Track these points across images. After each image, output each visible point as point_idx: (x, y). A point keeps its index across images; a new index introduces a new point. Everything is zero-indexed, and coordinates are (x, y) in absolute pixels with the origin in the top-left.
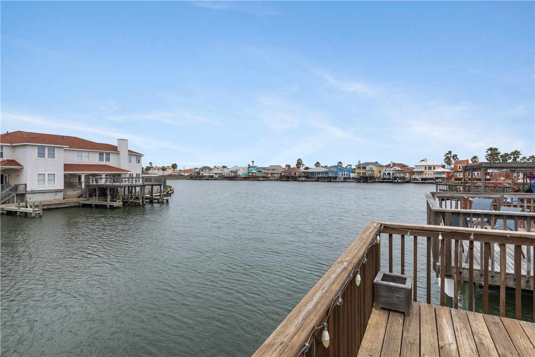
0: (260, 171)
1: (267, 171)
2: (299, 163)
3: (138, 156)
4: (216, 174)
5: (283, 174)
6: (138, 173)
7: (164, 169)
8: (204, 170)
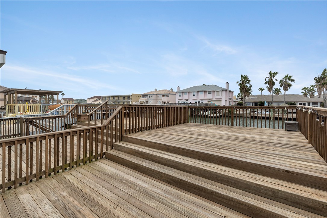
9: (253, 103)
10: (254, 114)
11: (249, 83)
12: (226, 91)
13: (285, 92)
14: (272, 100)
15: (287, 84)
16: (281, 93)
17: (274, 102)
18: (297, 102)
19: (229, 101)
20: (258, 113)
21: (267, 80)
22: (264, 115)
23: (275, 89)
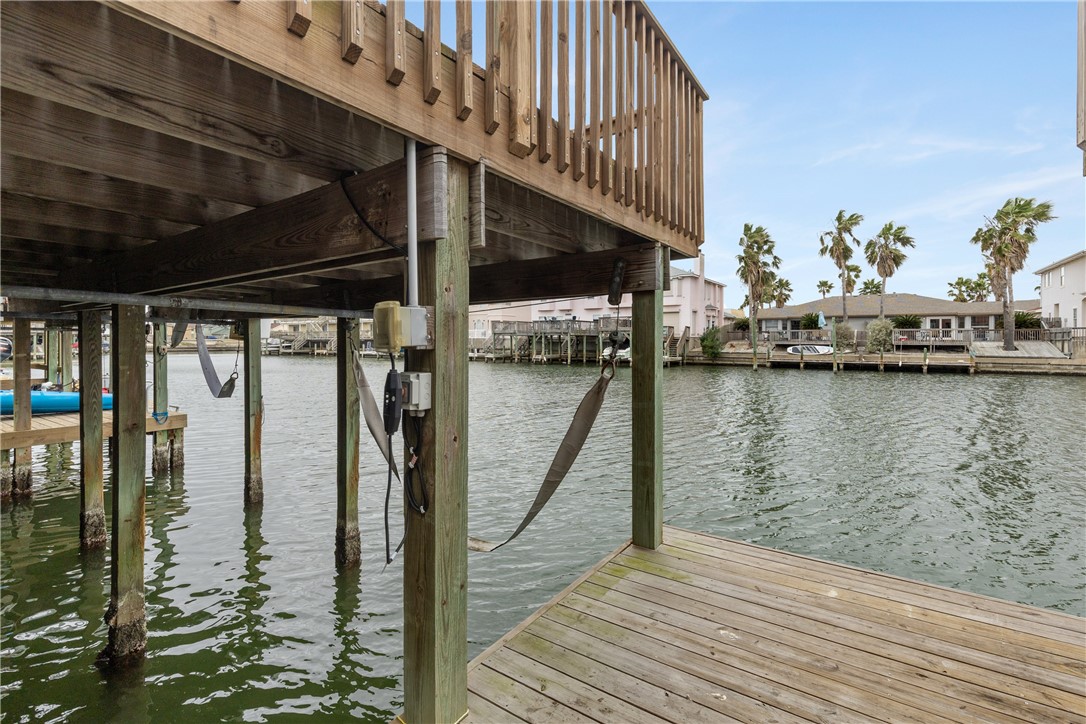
9: (785, 320)
12: (695, 278)
14: (844, 312)
15: (890, 253)
17: (850, 317)
18: (925, 316)
19: (708, 316)
21: (829, 242)
23: (865, 283)
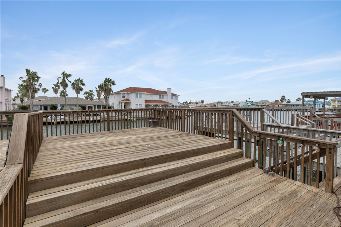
0: (253, 104)
1: (258, 104)
2: (283, 98)
3: (177, 96)
4: (225, 106)
5: (269, 106)
6: (176, 104)
7: (197, 103)
8: (218, 104)
9: (41, 106)
10: (47, 120)
11: (38, 82)
12: (2, 88)
13: (78, 95)
14: (66, 103)
15: (79, 87)
16: (67, 96)
17: (68, 105)
19: (6, 104)
20: (51, 118)
21: (60, 81)
22: (58, 120)
23: (61, 91)
